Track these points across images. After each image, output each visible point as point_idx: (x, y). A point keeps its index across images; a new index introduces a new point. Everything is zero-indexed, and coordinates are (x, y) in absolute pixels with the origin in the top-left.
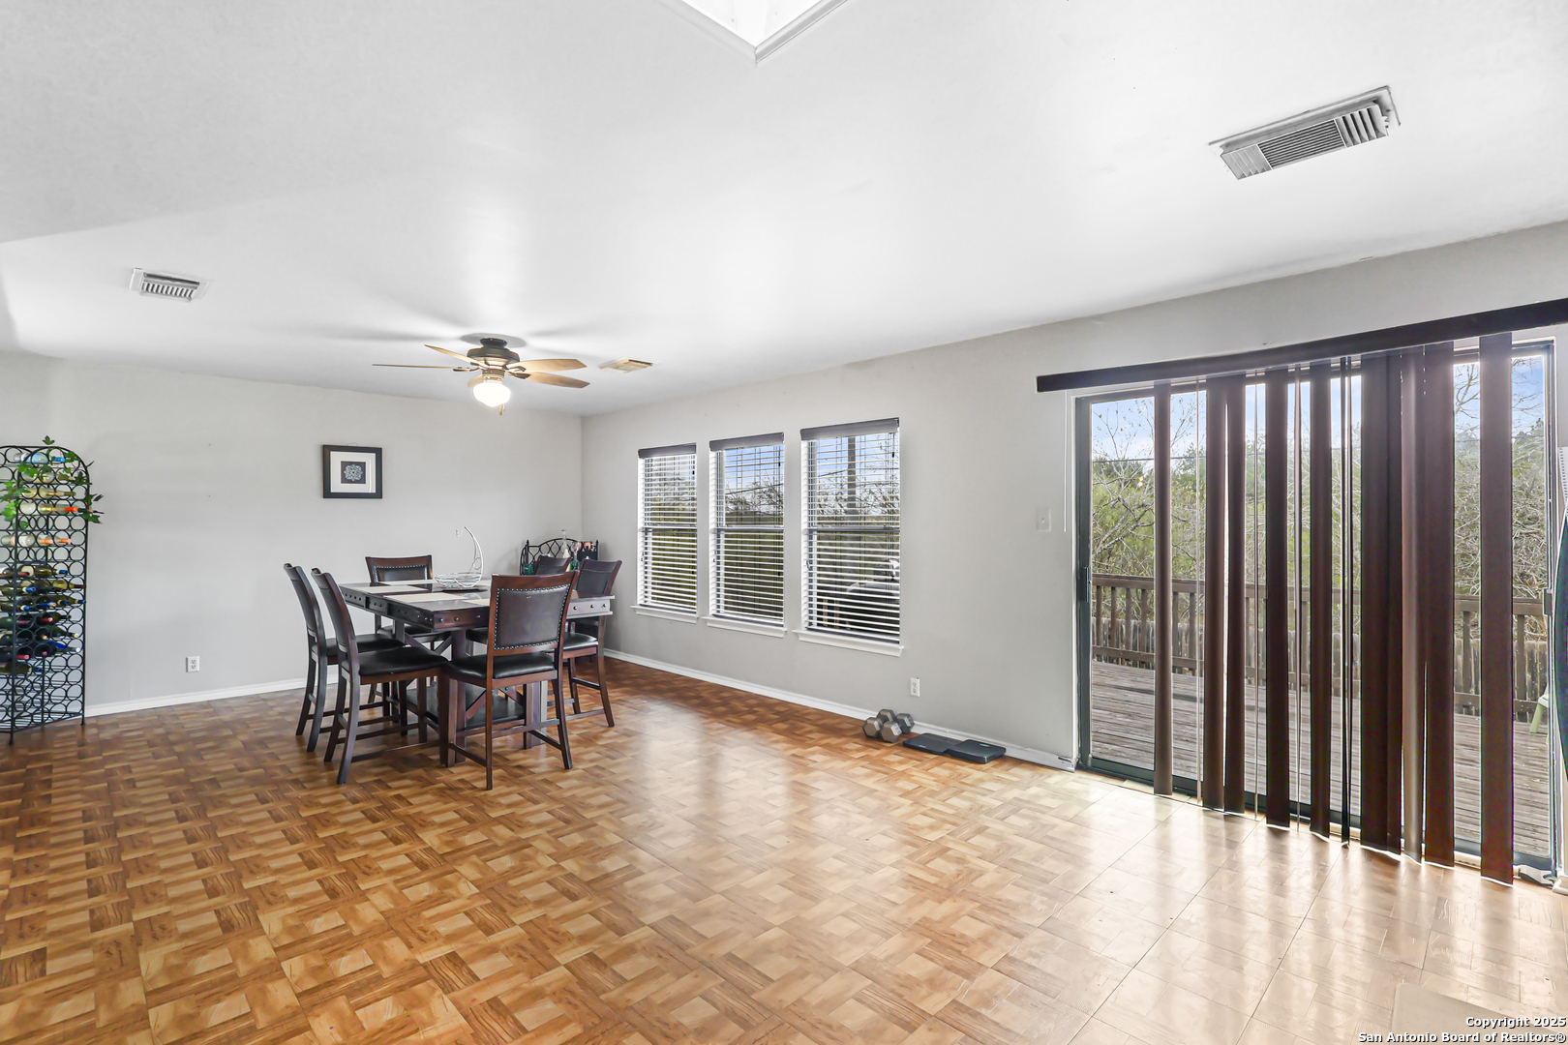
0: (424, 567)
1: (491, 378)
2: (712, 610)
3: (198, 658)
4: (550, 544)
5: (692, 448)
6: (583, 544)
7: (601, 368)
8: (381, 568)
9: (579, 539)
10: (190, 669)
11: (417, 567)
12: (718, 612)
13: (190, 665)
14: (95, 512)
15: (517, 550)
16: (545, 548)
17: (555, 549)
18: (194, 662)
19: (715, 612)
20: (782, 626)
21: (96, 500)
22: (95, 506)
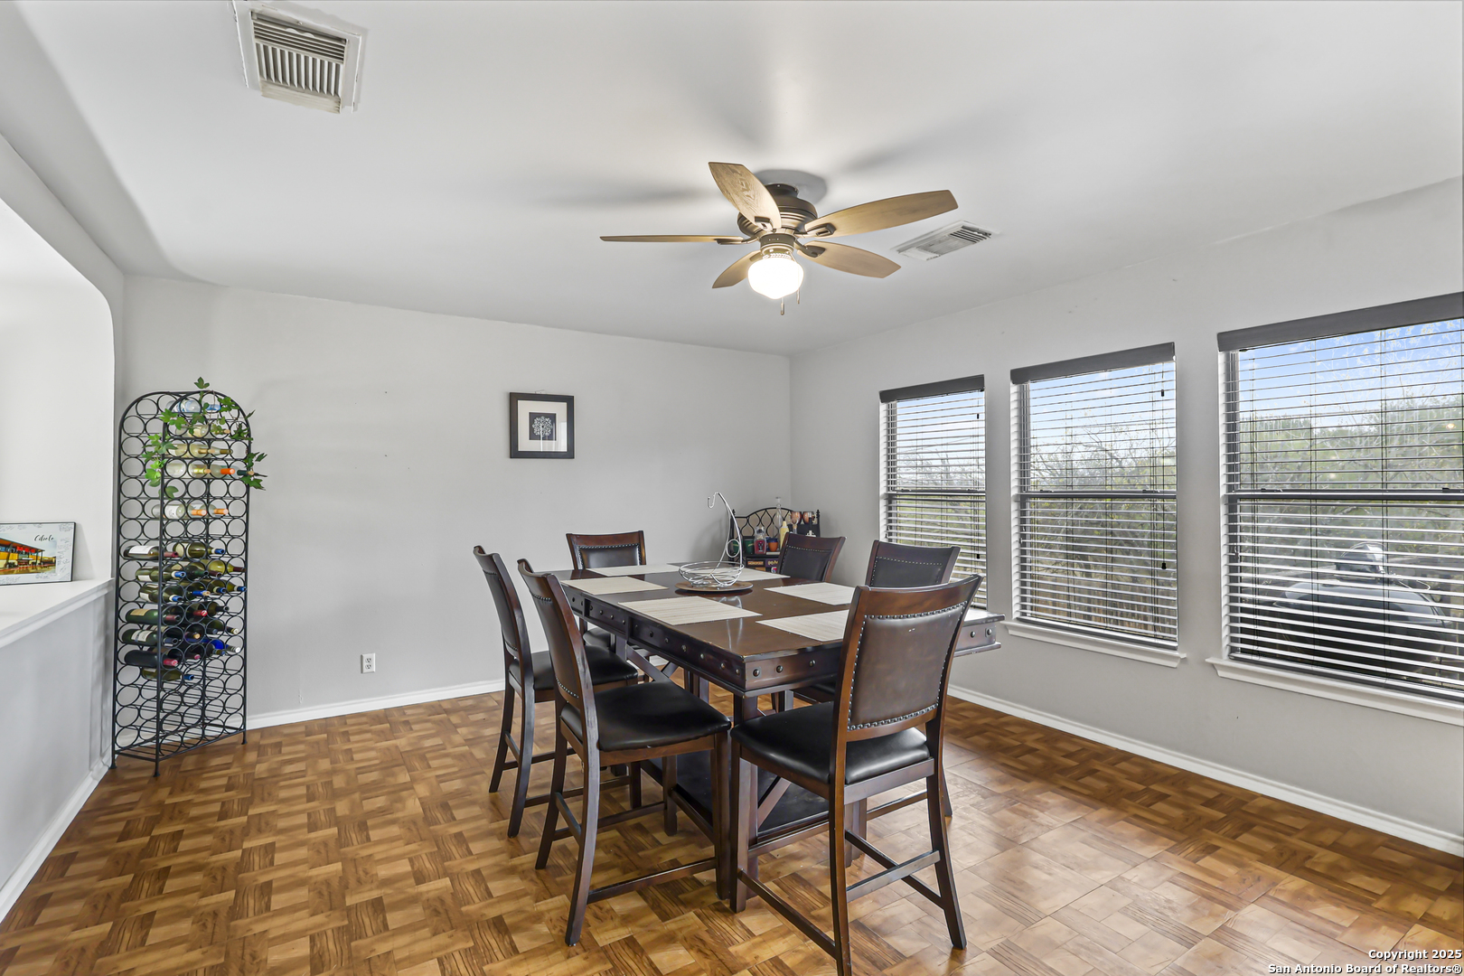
0: (635, 546)
1: (776, 251)
2: (1016, 610)
3: (374, 656)
4: (760, 514)
5: (976, 383)
6: (802, 516)
7: (900, 251)
8: (586, 547)
9: (797, 508)
10: (365, 670)
11: (626, 547)
12: (1024, 614)
13: (365, 664)
14: (257, 474)
15: (720, 521)
16: (754, 519)
17: (766, 519)
18: (369, 660)
19: (1018, 615)
20: (1174, 649)
21: (259, 459)
22: (257, 467)
